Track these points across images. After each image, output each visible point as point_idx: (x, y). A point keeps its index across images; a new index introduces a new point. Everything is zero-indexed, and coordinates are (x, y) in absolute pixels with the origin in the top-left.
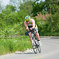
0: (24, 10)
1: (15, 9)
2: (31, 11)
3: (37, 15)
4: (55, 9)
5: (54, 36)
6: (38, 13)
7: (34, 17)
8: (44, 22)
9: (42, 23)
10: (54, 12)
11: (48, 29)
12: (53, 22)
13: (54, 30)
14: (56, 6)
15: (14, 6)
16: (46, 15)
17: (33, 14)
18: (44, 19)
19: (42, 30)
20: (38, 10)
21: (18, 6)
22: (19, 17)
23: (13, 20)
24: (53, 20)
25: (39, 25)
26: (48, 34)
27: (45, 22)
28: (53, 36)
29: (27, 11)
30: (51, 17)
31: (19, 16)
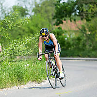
0: (42, 14)
1: (26, 12)
2: (52, 15)
3: (62, 23)
4: (93, 13)
5: (91, 57)
6: (63, 19)
7: (58, 26)
8: (74, 34)
9: (70, 36)
10: (90, 18)
11: (80, 46)
12: (89, 33)
13: (91, 48)
14: (93, 8)
15: (24, 7)
16: (77, 22)
17: (56, 20)
18: (74, 29)
19: (70, 47)
20: (64, 15)
21: (31, 7)
22: (34, 26)
23: (24, 31)
24: (90, 31)
25: (66, 39)
26: (81, 53)
27: (76, 34)
28: (89, 56)
29: (46, 15)
30: (86, 26)
31: (33, 24)
